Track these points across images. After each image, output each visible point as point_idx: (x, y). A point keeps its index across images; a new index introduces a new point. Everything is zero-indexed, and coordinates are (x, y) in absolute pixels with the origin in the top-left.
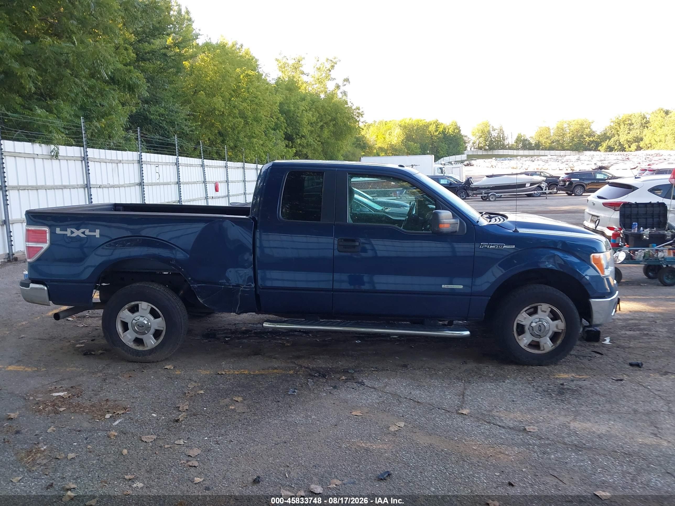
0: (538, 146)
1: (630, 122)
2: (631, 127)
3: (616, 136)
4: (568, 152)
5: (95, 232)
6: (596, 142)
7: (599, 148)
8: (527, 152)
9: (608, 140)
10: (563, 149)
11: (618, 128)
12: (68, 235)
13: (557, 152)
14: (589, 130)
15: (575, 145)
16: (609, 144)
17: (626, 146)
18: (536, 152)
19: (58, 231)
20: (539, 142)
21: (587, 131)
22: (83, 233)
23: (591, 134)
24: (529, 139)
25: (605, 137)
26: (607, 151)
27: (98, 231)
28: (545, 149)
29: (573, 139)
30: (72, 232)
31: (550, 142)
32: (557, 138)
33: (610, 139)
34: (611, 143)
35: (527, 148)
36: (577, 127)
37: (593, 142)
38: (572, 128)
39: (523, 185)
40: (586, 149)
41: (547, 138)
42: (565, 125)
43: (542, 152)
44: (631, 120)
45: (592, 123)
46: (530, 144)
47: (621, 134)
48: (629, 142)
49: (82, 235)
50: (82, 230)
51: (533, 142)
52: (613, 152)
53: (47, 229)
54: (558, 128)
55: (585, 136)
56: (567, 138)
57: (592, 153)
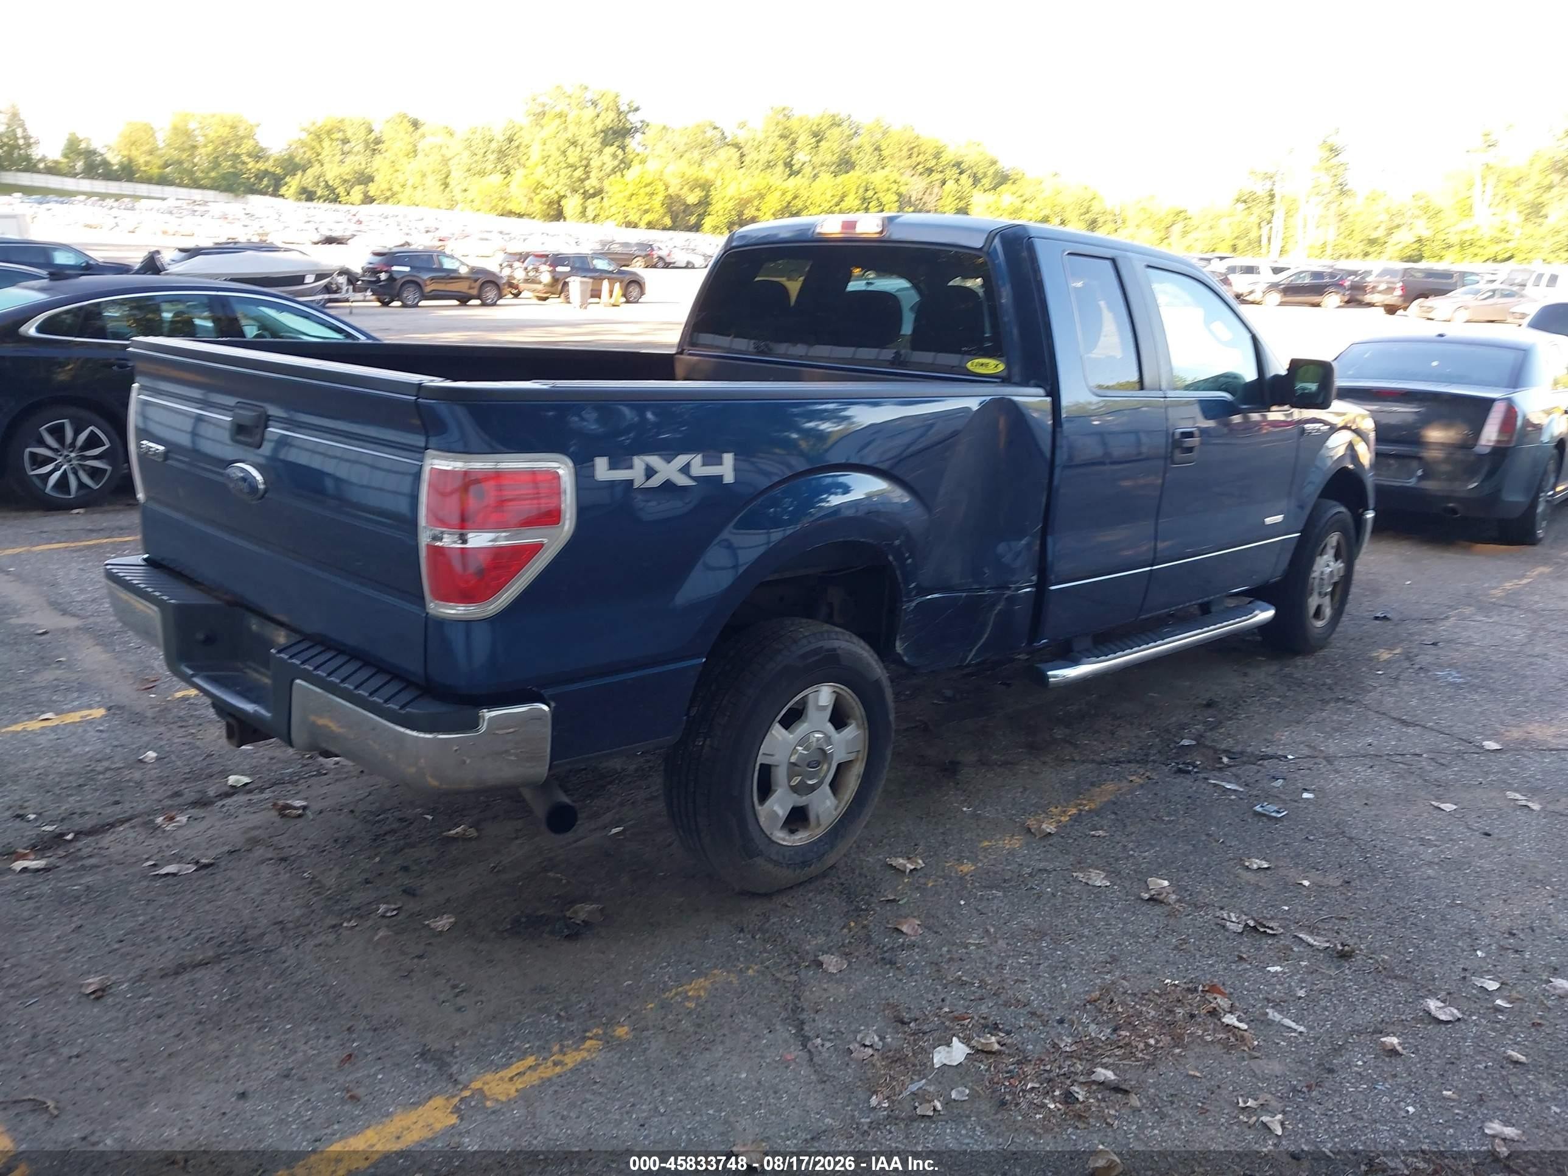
0: (128, 173)
1: (340, 135)
2: (347, 148)
3: (317, 165)
4: (210, 194)
5: (721, 464)
6: (273, 174)
7: (283, 190)
8: (100, 186)
9: (300, 173)
10: (196, 185)
11: (318, 146)
12: (636, 485)
13: (183, 192)
14: (251, 142)
15: (224, 177)
16: (304, 183)
17: (341, 190)
18: (126, 187)
19: (602, 469)
20: (130, 160)
21: (247, 146)
22: (685, 470)
23: (258, 155)
24: (102, 151)
25: (292, 166)
26: (300, 200)
27: (728, 458)
28: (149, 180)
29: (216, 164)
30: (650, 472)
31: (160, 162)
32: (175, 154)
33: (304, 171)
34: (307, 179)
35: (100, 175)
36: (225, 132)
37: (266, 173)
38: (212, 135)
39: (299, 279)
40: (252, 190)
41: (151, 153)
42: (192, 126)
43: (142, 189)
44: (344, 131)
45: (258, 126)
46: (106, 163)
47: (326, 160)
48: (345, 181)
49: (682, 481)
50: (681, 460)
51: (114, 160)
52: (314, 204)
53: (563, 468)
54: (175, 128)
55: (245, 158)
56: (202, 158)
57: (267, 199)
